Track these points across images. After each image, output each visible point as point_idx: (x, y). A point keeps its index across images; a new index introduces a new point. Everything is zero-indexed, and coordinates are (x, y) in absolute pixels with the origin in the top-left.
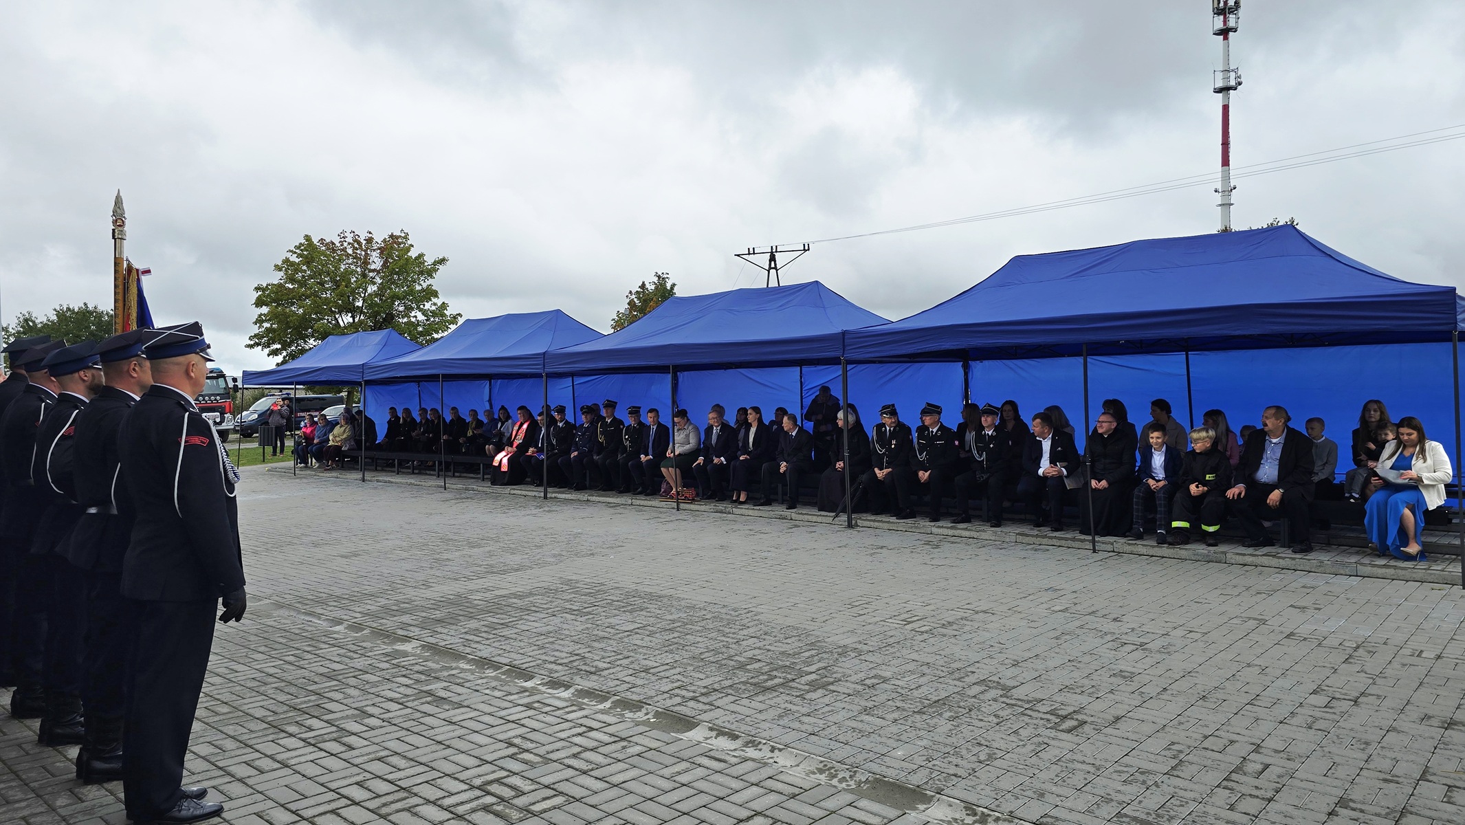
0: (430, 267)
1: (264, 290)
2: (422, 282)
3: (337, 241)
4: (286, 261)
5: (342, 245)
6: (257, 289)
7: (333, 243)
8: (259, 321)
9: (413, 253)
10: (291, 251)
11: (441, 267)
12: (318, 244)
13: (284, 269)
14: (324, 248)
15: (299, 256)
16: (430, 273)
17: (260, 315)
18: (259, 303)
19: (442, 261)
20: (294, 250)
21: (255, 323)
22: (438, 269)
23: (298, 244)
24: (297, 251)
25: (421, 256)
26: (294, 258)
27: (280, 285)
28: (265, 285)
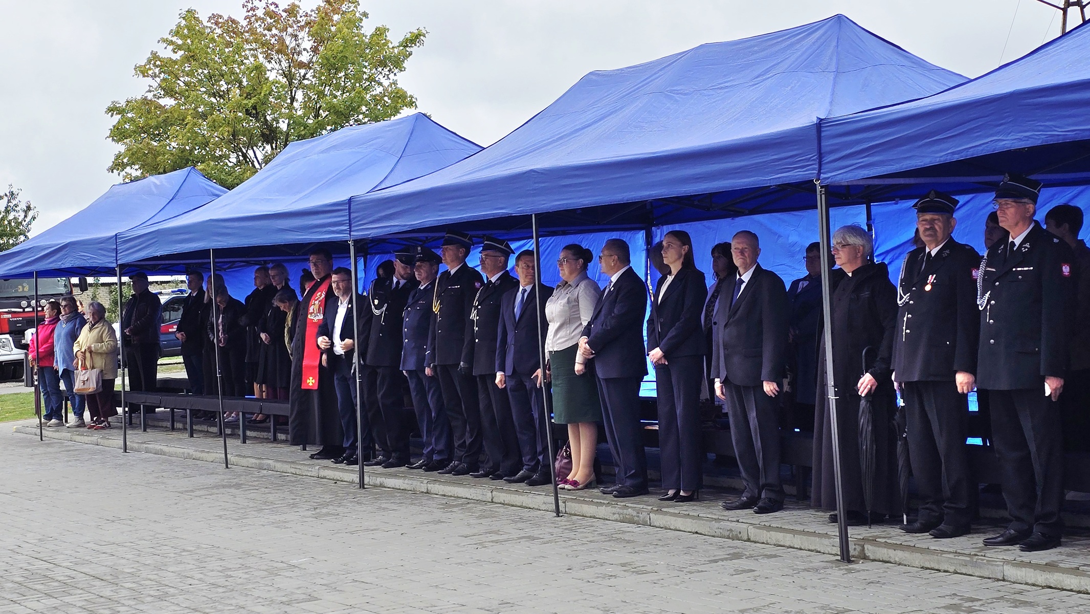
0: (396, 51)
1: (121, 111)
2: (383, 80)
3: (240, 16)
4: (155, 56)
5: (250, 23)
6: (112, 110)
7: (233, 21)
8: (118, 165)
9: (368, 29)
10: (165, 41)
11: (414, 49)
12: (209, 24)
13: (150, 72)
14: (219, 31)
15: (179, 47)
16: (397, 63)
17: (118, 156)
18: (118, 134)
19: (415, 39)
20: (170, 38)
21: (111, 170)
22: (410, 54)
23: (174, 28)
24: (174, 39)
25: (380, 32)
26: (167, 53)
27: (145, 101)
28: (123, 104)
